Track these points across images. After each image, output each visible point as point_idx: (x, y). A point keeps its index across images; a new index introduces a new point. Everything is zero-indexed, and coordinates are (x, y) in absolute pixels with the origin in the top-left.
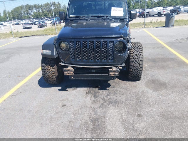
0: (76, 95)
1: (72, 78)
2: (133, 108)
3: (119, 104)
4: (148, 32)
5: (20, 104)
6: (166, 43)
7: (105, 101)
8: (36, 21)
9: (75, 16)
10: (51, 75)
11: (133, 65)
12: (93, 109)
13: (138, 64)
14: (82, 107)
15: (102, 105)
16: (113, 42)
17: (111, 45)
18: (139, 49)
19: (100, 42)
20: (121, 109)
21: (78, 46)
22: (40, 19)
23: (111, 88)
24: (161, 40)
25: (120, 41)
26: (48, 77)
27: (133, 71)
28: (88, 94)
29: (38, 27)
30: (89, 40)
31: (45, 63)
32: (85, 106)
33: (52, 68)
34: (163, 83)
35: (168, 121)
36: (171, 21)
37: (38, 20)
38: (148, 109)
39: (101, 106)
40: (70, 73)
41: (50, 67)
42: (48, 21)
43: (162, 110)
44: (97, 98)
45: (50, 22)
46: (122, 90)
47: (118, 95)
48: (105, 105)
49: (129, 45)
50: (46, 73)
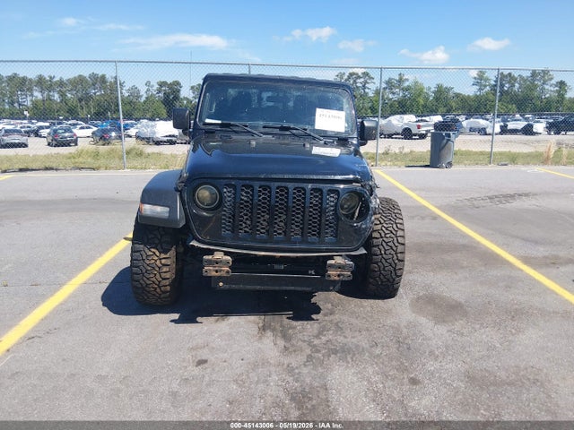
0: (230, 335)
1: (221, 284)
2: (394, 363)
3: (354, 355)
4: (388, 178)
5: (64, 360)
6: (439, 208)
7: (316, 349)
8: (42, 128)
9: (220, 122)
10: (158, 276)
11: (381, 254)
12: (290, 370)
13: (393, 252)
14: (255, 366)
15: (310, 357)
16: (336, 192)
17: (332, 199)
18: (393, 215)
19: (304, 189)
20: (364, 368)
21: (246, 199)
22: (56, 121)
23: (325, 315)
24: (425, 198)
25: (352, 192)
26: (148, 282)
27: (380, 270)
28: (264, 330)
29: (49, 145)
30: (274, 185)
31: (146, 241)
32: (265, 363)
33: (163, 256)
34: (454, 303)
35: (485, 392)
36: (444, 152)
37: (47, 124)
38: (431, 366)
39: (308, 361)
40: (221, 271)
41: (157, 253)
42: (82, 128)
43: (467, 366)
44: (294, 342)
45: (88, 132)
46: (353, 321)
47: (348, 333)
48: (319, 358)
49: (374, 203)
50: (144, 271)
